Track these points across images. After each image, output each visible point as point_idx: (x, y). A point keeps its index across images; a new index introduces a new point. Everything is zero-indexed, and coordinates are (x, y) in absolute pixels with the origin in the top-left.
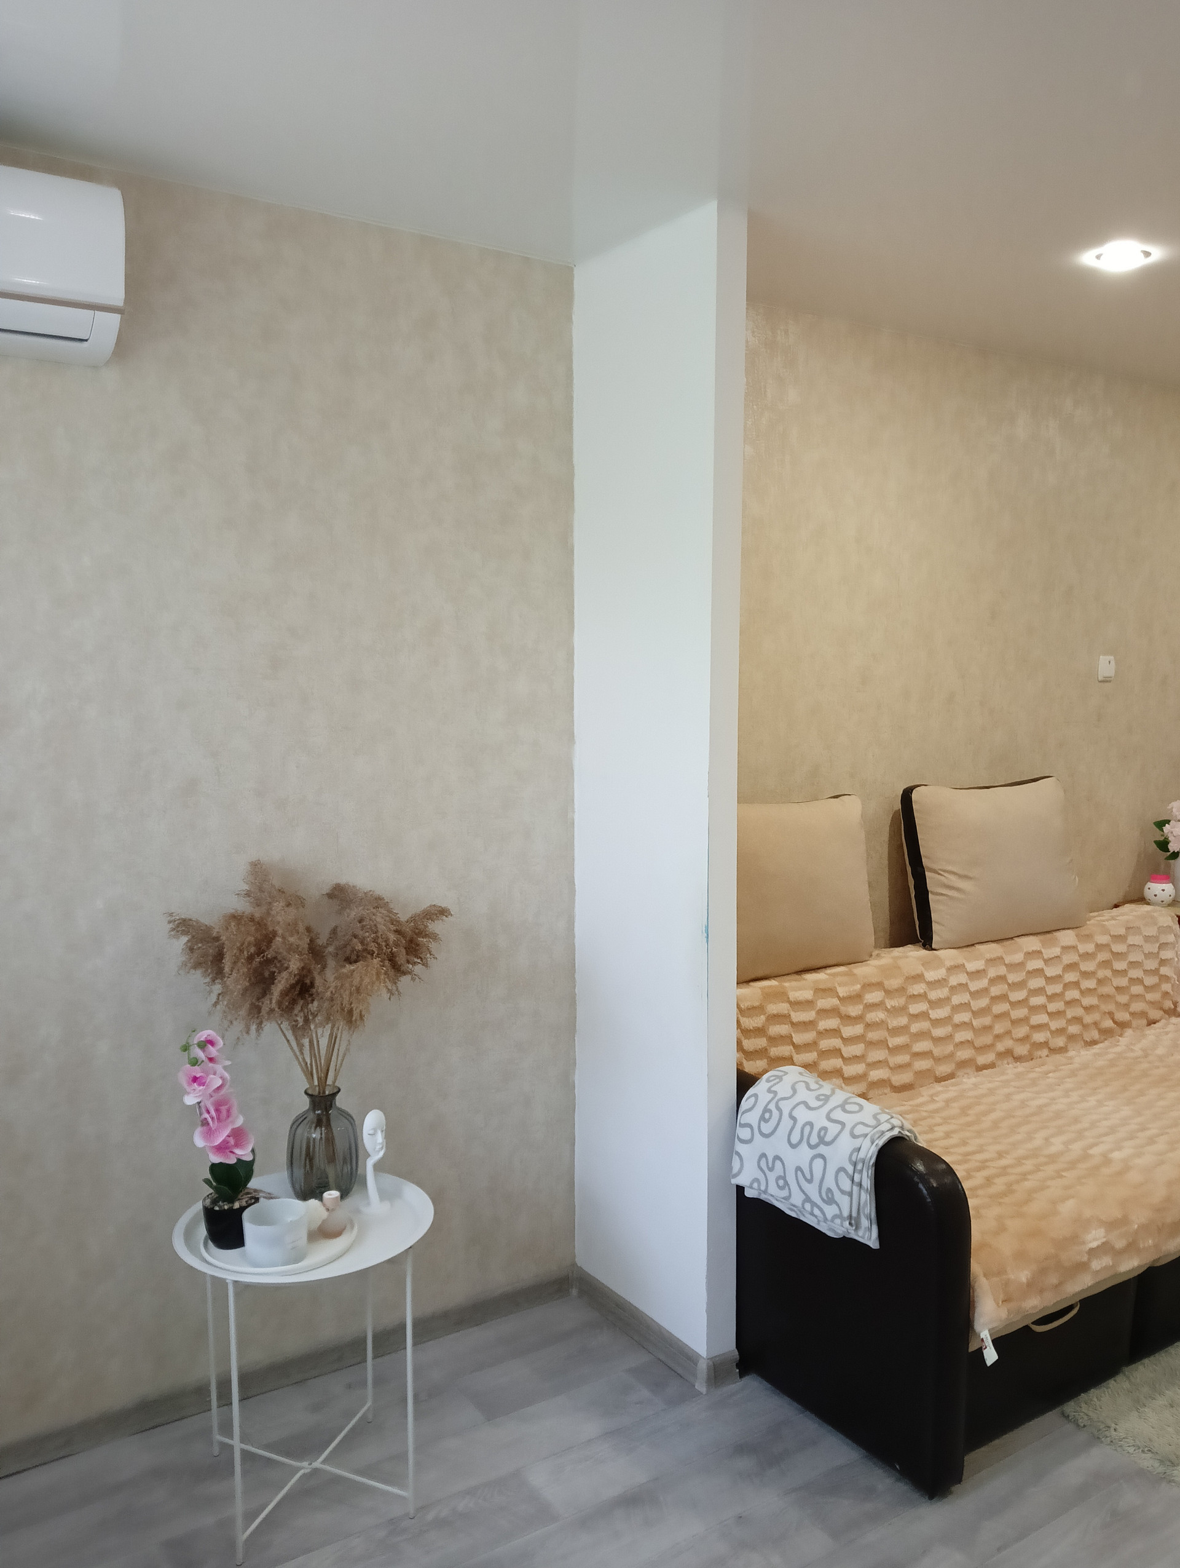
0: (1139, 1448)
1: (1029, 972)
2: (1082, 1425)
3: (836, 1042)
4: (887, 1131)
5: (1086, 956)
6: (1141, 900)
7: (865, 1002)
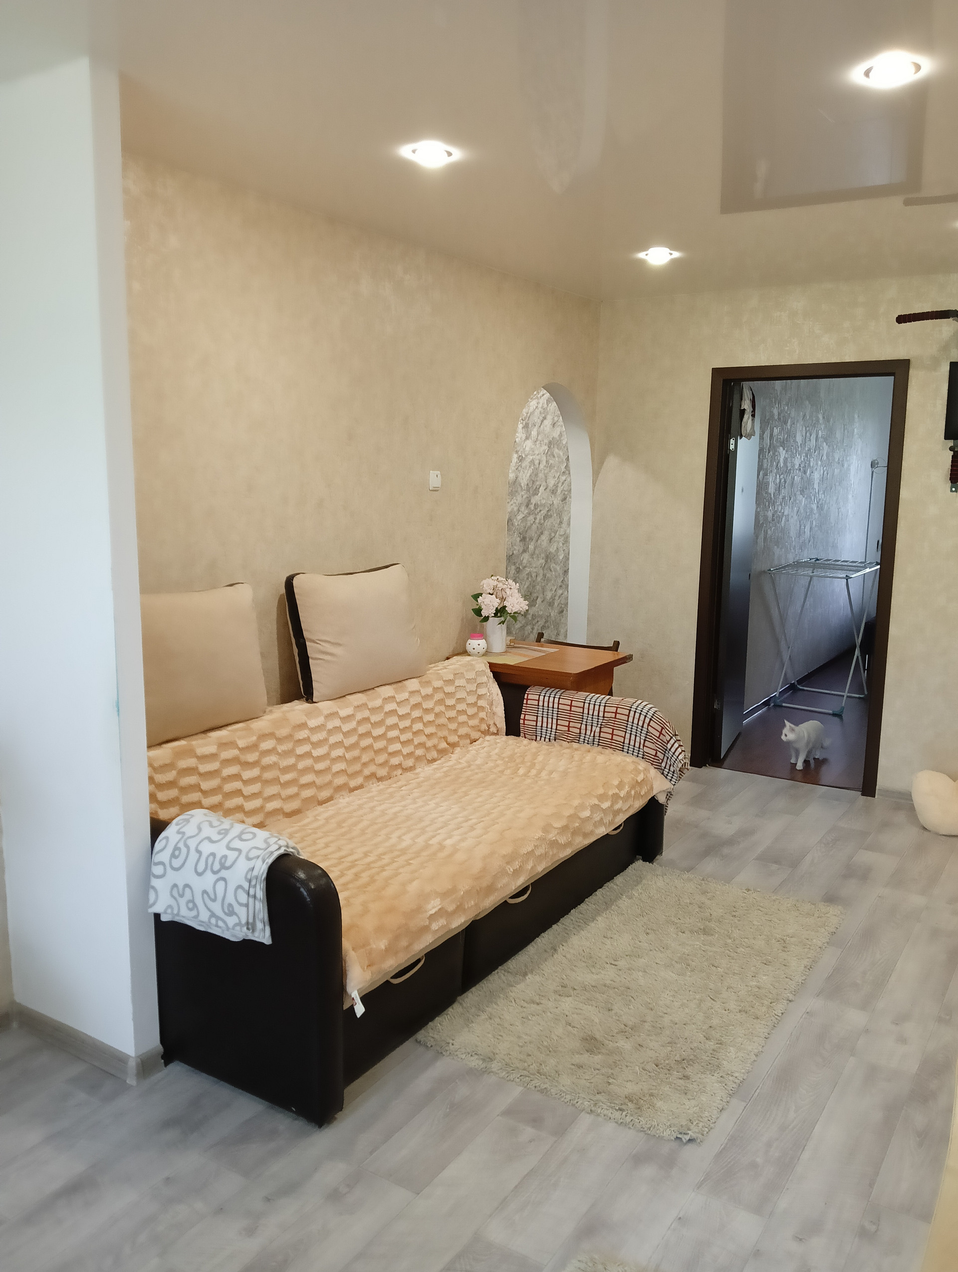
0: (469, 1054)
1: (386, 713)
2: (430, 1046)
3: (237, 785)
4: (275, 851)
5: (427, 697)
6: (465, 653)
7: (260, 749)
